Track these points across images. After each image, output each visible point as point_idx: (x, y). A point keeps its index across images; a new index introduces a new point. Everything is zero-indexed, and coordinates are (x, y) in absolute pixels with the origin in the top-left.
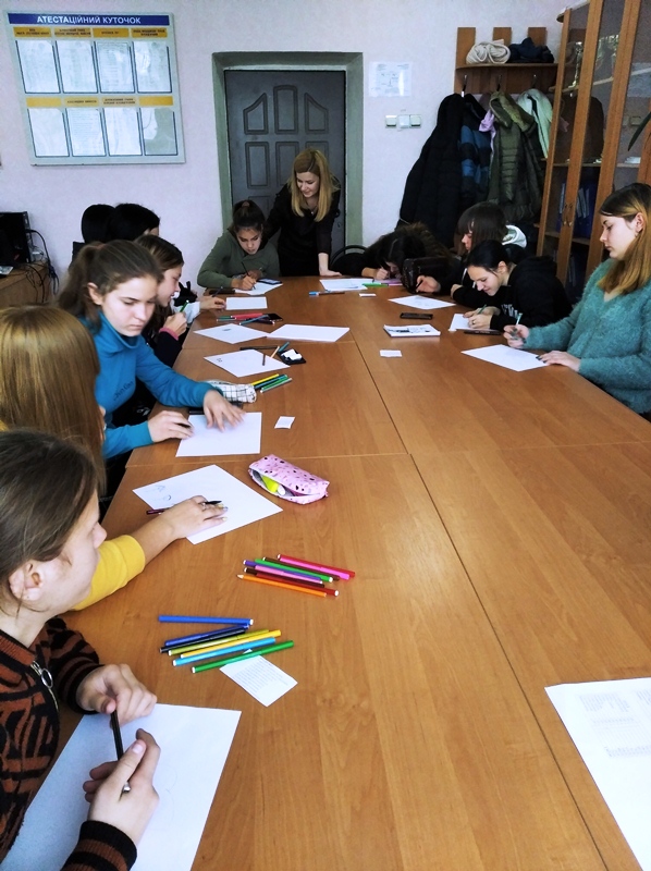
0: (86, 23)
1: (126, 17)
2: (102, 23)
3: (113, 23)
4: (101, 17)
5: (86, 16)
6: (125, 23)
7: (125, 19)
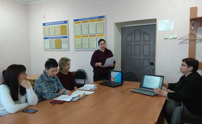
0: (88, 20)
3: (93, 19)
4: (91, 18)
5: (88, 18)
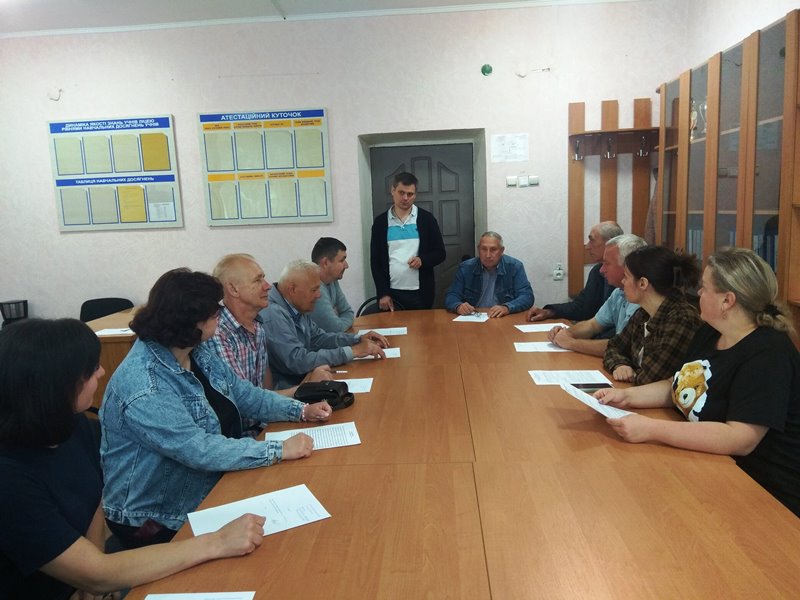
0: (259, 119)
1: (290, 112)
2: (271, 118)
3: (279, 117)
4: (270, 114)
5: (258, 114)
6: (289, 117)
7: (289, 114)
